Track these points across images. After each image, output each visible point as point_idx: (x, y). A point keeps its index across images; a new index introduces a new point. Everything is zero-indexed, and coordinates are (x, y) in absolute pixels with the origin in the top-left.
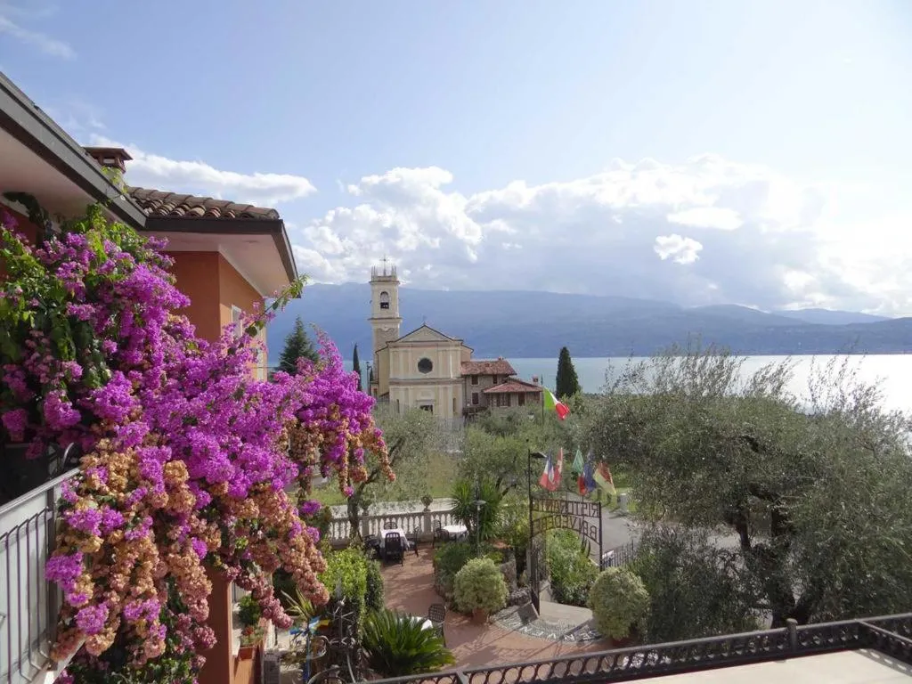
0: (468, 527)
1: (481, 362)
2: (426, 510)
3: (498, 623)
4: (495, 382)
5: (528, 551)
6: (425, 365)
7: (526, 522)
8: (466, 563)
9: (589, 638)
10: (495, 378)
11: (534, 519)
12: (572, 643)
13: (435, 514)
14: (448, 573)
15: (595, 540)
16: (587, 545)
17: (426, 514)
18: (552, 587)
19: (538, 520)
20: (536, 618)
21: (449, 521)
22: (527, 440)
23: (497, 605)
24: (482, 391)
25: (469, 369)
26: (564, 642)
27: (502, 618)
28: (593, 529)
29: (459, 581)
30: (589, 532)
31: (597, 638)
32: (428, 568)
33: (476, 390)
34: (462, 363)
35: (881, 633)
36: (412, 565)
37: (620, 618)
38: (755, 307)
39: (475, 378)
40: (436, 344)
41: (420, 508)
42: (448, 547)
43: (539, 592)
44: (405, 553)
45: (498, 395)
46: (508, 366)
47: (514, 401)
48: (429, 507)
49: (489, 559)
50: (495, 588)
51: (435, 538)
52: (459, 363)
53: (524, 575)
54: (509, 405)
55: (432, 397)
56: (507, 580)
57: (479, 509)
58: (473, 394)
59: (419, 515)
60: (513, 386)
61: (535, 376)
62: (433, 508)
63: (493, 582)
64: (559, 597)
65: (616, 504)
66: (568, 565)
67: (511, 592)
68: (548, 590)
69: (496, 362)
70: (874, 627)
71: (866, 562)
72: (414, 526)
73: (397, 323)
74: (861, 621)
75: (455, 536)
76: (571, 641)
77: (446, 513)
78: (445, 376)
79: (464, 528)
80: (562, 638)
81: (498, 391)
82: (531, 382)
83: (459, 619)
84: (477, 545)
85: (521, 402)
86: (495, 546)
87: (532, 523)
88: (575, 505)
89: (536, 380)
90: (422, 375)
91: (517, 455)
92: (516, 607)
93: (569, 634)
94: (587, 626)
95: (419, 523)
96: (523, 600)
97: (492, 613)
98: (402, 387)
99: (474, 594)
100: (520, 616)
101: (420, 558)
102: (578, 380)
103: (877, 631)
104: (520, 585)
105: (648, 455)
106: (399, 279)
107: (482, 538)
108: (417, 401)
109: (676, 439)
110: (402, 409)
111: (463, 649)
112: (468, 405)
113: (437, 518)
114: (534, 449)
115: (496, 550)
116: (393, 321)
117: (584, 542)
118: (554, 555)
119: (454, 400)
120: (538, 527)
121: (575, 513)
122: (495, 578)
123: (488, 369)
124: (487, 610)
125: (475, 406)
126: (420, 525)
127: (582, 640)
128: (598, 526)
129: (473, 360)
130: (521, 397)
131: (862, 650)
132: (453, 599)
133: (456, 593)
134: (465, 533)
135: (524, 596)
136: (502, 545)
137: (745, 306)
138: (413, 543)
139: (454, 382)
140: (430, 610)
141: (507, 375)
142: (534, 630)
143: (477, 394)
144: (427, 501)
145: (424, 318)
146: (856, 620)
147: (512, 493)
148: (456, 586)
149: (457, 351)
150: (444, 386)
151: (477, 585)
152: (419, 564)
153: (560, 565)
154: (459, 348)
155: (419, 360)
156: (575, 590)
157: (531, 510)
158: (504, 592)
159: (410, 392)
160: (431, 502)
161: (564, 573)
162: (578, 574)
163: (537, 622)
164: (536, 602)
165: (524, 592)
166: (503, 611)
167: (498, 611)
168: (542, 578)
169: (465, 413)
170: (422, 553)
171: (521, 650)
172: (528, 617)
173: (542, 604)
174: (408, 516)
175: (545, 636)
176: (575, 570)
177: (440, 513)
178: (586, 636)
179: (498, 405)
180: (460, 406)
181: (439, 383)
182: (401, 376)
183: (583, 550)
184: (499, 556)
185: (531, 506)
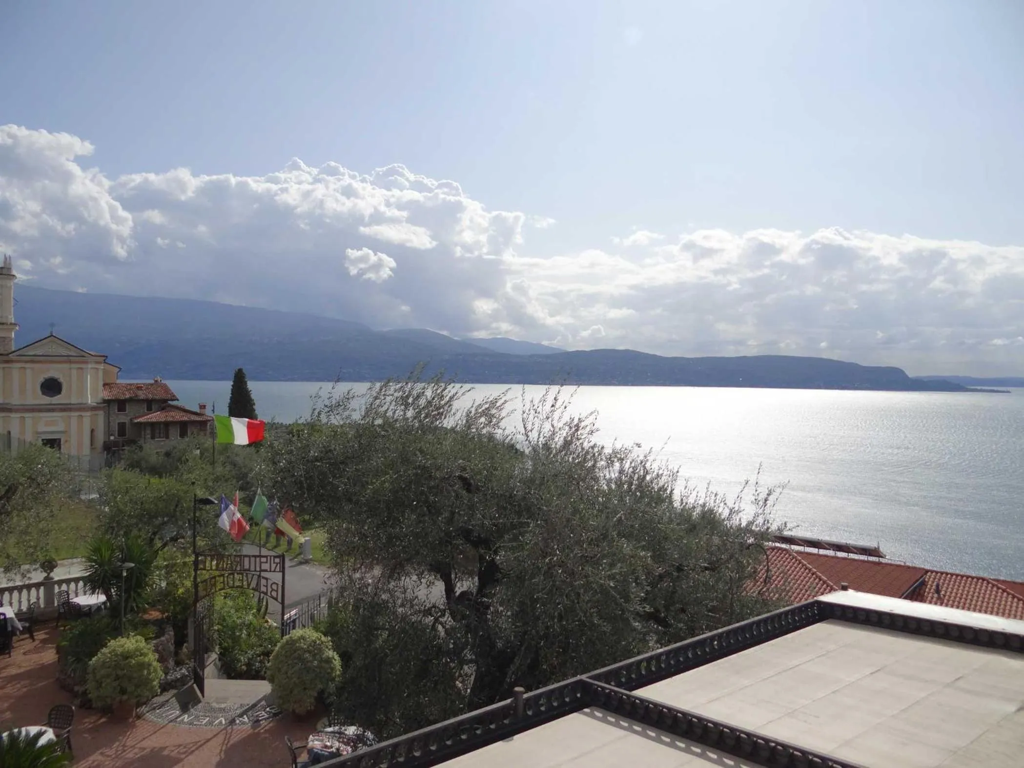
0: (109, 597)
1: (131, 385)
2: (46, 578)
3: (149, 716)
4: (149, 409)
5: (190, 621)
6: (51, 387)
7: (188, 583)
8: (105, 645)
9: (267, 716)
10: (150, 404)
11: (199, 580)
12: (245, 727)
13: (60, 583)
14: (78, 660)
15: (276, 599)
16: (264, 603)
17: (48, 583)
18: (219, 660)
19: (205, 581)
20: (200, 702)
21: (80, 591)
22: (193, 483)
23: (147, 693)
24: (131, 420)
25: (115, 393)
26: (235, 727)
27: (154, 709)
28: (274, 587)
29: (94, 669)
30: (270, 590)
31: (275, 715)
32: (49, 656)
33: (123, 418)
34: (105, 385)
35: (603, 688)
36: (24, 654)
37: (305, 689)
38: (445, 333)
39: (121, 404)
40: (68, 359)
41: (38, 576)
42: (78, 627)
43: (203, 669)
44: (15, 638)
45: (153, 425)
46: (166, 389)
47: (174, 432)
48: (52, 575)
49: (139, 637)
50: (145, 672)
51: (60, 613)
52: (101, 383)
53: (185, 650)
54: (167, 437)
55: (61, 427)
56: (161, 660)
57: (125, 574)
58: (119, 423)
59: (37, 586)
60: (173, 414)
61: (203, 402)
62: (58, 574)
63: (142, 666)
64: (230, 671)
65: (298, 551)
66: (241, 630)
67: (166, 674)
68: (215, 665)
69: (152, 385)
70: (596, 682)
71: (581, 608)
72: (29, 601)
73: (11, 330)
74: (584, 677)
75: (90, 609)
76: (244, 723)
77: (76, 580)
78: (80, 401)
79: (102, 598)
80: (232, 722)
81: (154, 420)
82: (198, 410)
83: (93, 719)
84: (120, 620)
85: (183, 434)
86: (146, 617)
87: (196, 585)
88: (253, 559)
89: (203, 407)
90: (46, 400)
91: (178, 501)
92: (174, 691)
93: (241, 715)
94: (263, 703)
95: (37, 597)
96: (183, 680)
97: (139, 705)
98: (13, 415)
99: (116, 684)
100: (179, 702)
101: (37, 642)
102: (255, 407)
103: (599, 686)
104: (179, 663)
105: (350, 500)
106: (14, 272)
107: (129, 608)
108: (38, 433)
109: (385, 482)
110: (15, 444)
111: (100, 758)
112: (112, 438)
113: (64, 587)
114: (201, 493)
115: (146, 623)
116: (5, 327)
117: (260, 601)
118: (224, 620)
119: (92, 431)
120: (205, 590)
121: (252, 568)
122: (146, 660)
123: (140, 393)
124: (134, 701)
125: (121, 439)
126: (38, 599)
127: (258, 721)
128: (280, 584)
129: (118, 381)
130: (184, 427)
131: (587, 710)
132: (85, 693)
133: (90, 686)
134: (104, 603)
135: (184, 677)
136: (155, 615)
137: (437, 331)
138: (27, 625)
139: (94, 409)
140: (50, 715)
141: (165, 401)
142: (197, 717)
143: (124, 423)
144: (49, 566)
145: (52, 325)
146: (579, 677)
147: (170, 550)
148: (90, 677)
149: (97, 369)
150: (77, 414)
151: (120, 673)
152: (36, 650)
153: (230, 631)
154: (102, 367)
155: (41, 379)
156: (249, 659)
157: (196, 570)
158: (158, 675)
159: (29, 422)
160: (55, 567)
161: (236, 640)
162: (254, 640)
163: (200, 706)
164: (200, 681)
165: (184, 671)
166: (155, 700)
167: (148, 700)
168: (207, 650)
169: (108, 447)
170: (40, 635)
171: (180, 746)
172: (188, 702)
173: (207, 683)
174: (20, 589)
175: (210, 723)
176: (249, 635)
177: (68, 581)
178: (263, 714)
179: (153, 438)
180: (100, 438)
181: (70, 410)
182: (16, 400)
183: (259, 610)
184: (152, 630)
185: (196, 563)
